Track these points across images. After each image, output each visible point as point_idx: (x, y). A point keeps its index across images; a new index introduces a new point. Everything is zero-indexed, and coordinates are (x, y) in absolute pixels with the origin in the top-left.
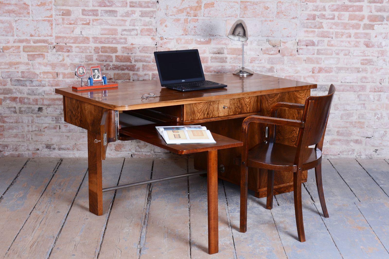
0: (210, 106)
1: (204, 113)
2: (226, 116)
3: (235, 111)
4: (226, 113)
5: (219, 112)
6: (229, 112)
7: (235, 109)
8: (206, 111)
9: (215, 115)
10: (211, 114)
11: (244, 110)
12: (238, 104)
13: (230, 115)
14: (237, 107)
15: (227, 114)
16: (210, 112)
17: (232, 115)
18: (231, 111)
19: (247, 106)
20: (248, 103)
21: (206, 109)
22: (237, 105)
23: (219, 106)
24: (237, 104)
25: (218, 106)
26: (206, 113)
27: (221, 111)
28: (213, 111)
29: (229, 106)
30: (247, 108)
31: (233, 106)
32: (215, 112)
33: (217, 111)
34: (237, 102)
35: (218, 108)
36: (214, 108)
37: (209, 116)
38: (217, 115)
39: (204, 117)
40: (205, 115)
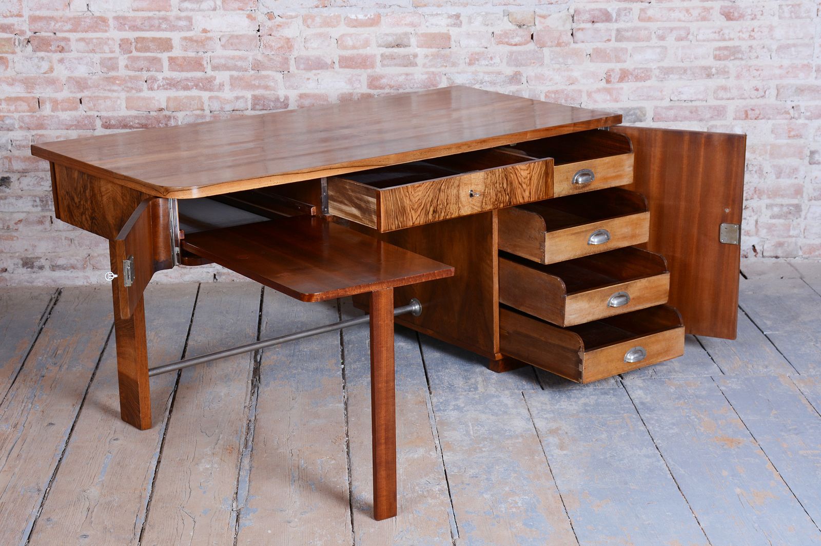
0: (440, 192)
1: (426, 210)
3: (496, 200)
4: (476, 206)
5: (460, 205)
6: (484, 204)
7: (496, 195)
8: (431, 206)
9: (452, 213)
10: (441, 213)
11: (516, 198)
12: (503, 184)
14: (500, 192)
15: (480, 211)
16: (441, 207)
18: (488, 202)
19: (524, 186)
20: (526, 180)
21: (430, 200)
22: (501, 186)
23: (461, 191)
24: (500, 184)
25: (458, 191)
26: (432, 209)
27: (464, 203)
28: (447, 204)
29: (483, 191)
30: (524, 191)
31: (491, 190)
32: (451, 206)
33: (456, 204)
34: (501, 179)
35: (459, 197)
36: (448, 196)
37: (438, 216)
38: (456, 212)
39: (427, 219)
40: (428, 214)
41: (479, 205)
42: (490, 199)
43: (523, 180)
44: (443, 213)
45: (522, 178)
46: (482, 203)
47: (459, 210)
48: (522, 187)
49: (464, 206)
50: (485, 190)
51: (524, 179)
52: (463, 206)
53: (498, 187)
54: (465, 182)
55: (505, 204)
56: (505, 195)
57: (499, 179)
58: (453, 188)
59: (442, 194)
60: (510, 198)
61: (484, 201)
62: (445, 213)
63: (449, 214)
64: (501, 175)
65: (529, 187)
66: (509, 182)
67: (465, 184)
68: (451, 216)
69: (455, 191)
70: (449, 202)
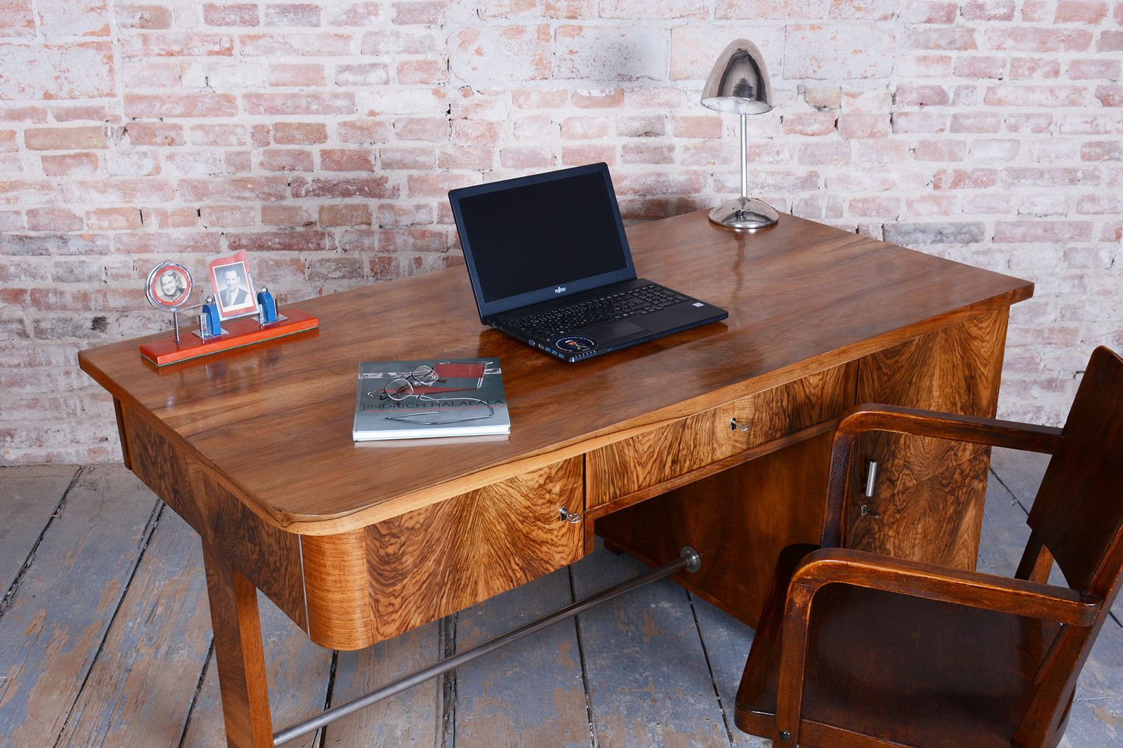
0: (684, 430)
1: (661, 461)
2: (739, 453)
3: (770, 428)
4: (741, 442)
5: (715, 445)
6: (752, 437)
7: (771, 420)
8: (668, 454)
9: (701, 461)
10: (685, 461)
12: (782, 401)
13: (753, 448)
14: (777, 414)
15: (745, 447)
16: (684, 453)
17: (761, 444)
18: (759, 432)
19: (814, 400)
20: (817, 390)
21: (668, 444)
22: (779, 404)
23: (717, 423)
24: (777, 402)
25: (713, 423)
26: (670, 459)
27: (721, 441)
28: (695, 447)
29: (751, 417)
30: (813, 407)
31: (764, 414)
32: (701, 449)
33: (708, 445)
34: (779, 393)
35: (713, 433)
36: (697, 434)
37: (680, 468)
38: (708, 456)
39: (663, 475)
40: (664, 467)
41: (744, 439)
42: (762, 428)
44: (688, 463)
45: (811, 389)
46: (750, 435)
47: (713, 454)
49: (720, 446)
50: (755, 415)
51: (814, 389)
52: (719, 446)
53: (774, 408)
57: (776, 395)
58: (705, 419)
59: (686, 430)
61: (752, 433)
62: (690, 461)
63: (698, 462)
64: (780, 391)
66: (791, 397)
67: (724, 410)
68: (700, 464)
69: (708, 424)
70: (698, 443)
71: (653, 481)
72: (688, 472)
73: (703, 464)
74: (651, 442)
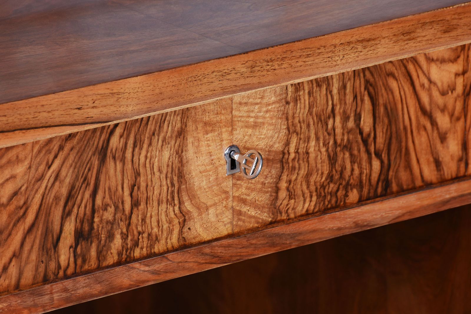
0: (103, 161)
1: (47, 231)
2: (253, 231)
3: (330, 178)
4: (254, 205)
5: (188, 206)
6: (283, 194)
7: (332, 160)
8: (66, 215)
9: (153, 239)
10: (111, 237)
11: (408, 167)
12: (358, 117)
13: (288, 221)
14: (348, 147)
15: (266, 217)
16: (108, 215)
17: (308, 215)
18: (300, 187)
19: (443, 121)
20: (450, 99)
21: (64, 191)
22: (351, 124)
23: (190, 153)
24: (345, 118)
25: (180, 153)
26: (70, 227)
27: (205, 198)
28: (135, 204)
29: (278, 147)
30: (443, 138)
31: (313, 143)
32: (152, 211)
33: (170, 202)
34: (349, 98)
35: (181, 176)
36: (137, 174)
37: (99, 253)
38: (171, 232)
39: (53, 265)
40: (56, 245)
41: (264, 199)
42: (308, 175)
43: (440, 100)
44: (118, 241)
45: (436, 94)
46: (277, 190)
47: (183, 224)
48: (434, 123)
49: (202, 209)
50: (287, 144)
51: (443, 94)
52: (198, 208)
53: (339, 131)
54: (206, 119)
55: (365, 190)
56: (364, 156)
57: (343, 100)
58: (157, 142)
59: (110, 164)
60: (385, 169)
61: (283, 185)
62: (124, 237)
63: (144, 242)
64: (349, 86)
65: (460, 125)
66: (382, 109)
67: (206, 124)
68: (152, 246)
69: (166, 154)
70: (143, 197)
71: (28, 276)
72: (118, 264)
73: (159, 248)
74: (19, 182)
